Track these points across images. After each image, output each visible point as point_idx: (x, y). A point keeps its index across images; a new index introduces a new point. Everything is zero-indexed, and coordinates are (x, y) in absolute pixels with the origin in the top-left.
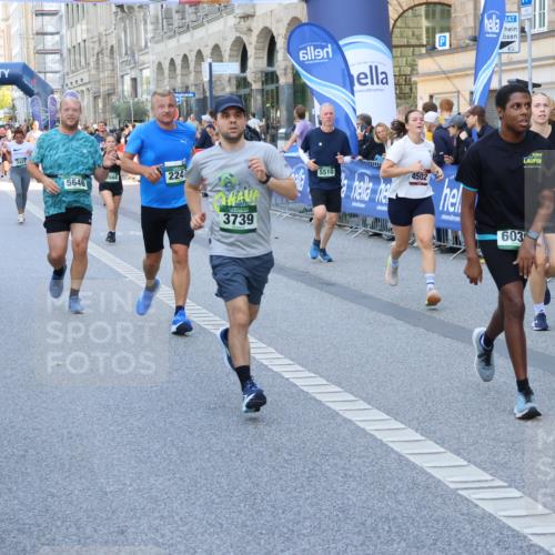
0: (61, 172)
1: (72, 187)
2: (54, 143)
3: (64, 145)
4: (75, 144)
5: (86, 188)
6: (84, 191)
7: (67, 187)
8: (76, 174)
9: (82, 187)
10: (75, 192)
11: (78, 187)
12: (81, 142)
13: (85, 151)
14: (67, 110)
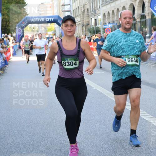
0: (124, 54)
1: (131, 63)
2: (118, 37)
3: (125, 39)
4: (131, 38)
5: (138, 64)
6: (137, 65)
7: (128, 63)
8: (133, 55)
9: (136, 63)
10: (133, 66)
11: (134, 63)
12: (135, 36)
13: (137, 41)
14: (125, 18)
